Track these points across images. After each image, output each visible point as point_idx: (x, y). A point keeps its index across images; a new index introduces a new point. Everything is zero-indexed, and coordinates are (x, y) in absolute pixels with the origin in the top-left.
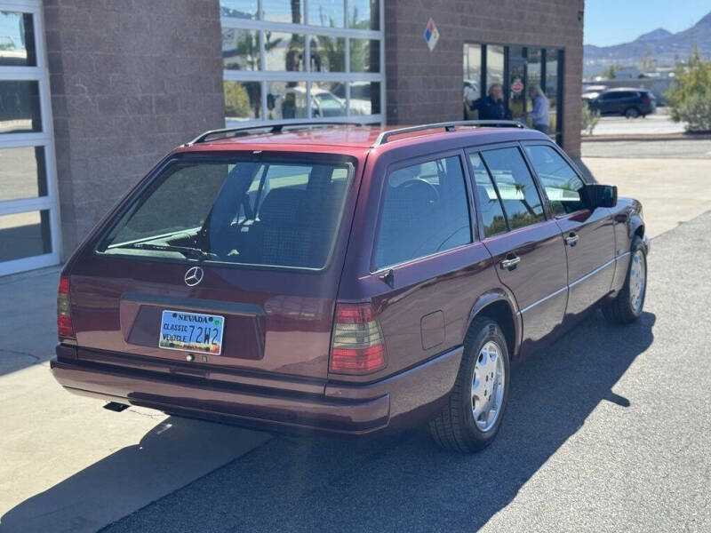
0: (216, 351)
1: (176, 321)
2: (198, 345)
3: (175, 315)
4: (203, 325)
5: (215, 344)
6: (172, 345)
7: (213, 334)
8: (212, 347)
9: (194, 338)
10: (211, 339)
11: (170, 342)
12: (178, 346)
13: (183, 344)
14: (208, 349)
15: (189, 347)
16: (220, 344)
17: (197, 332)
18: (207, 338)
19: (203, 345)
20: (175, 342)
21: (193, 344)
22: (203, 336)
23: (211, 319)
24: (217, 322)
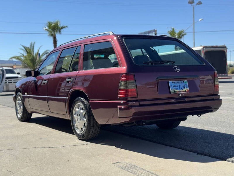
0: (188, 91)
1: (174, 84)
2: (182, 90)
3: (173, 82)
4: (182, 84)
5: (187, 89)
6: (175, 92)
7: (185, 86)
8: (186, 90)
9: (181, 88)
10: (185, 88)
11: (174, 91)
12: (177, 92)
13: (178, 91)
14: (185, 91)
15: (180, 92)
16: (188, 89)
17: (181, 86)
18: (184, 88)
19: (184, 90)
20: (176, 91)
21: (181, 90)
22: (183, 87)
23: (184, 82)
24: (186, 82)
